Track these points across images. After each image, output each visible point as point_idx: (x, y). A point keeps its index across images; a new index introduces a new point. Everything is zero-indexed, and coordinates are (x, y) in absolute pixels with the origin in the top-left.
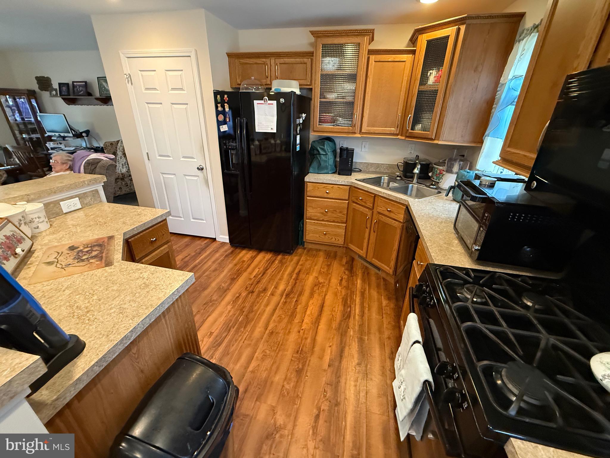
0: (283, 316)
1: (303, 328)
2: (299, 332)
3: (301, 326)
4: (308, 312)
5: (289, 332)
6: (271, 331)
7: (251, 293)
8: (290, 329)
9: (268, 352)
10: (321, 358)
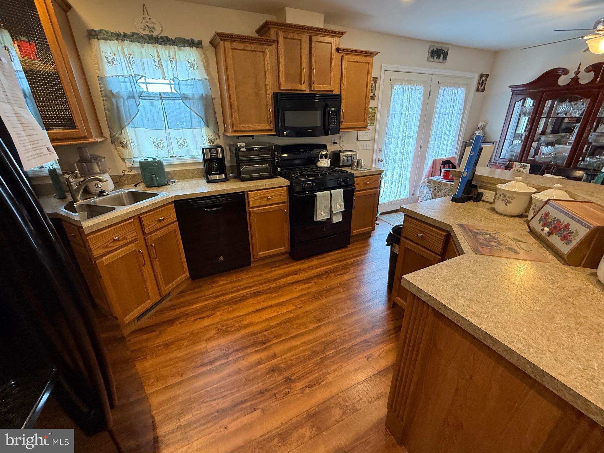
0: (295, 326)
1: (294, 308)
2: (300, 307)
3: (294, 310)
4: (275, 314)
5: (307, 312)
6: (318, 322)
7: (290, 379)
8: (303, 313)
9: (335, 311)
10: (309, 288)
